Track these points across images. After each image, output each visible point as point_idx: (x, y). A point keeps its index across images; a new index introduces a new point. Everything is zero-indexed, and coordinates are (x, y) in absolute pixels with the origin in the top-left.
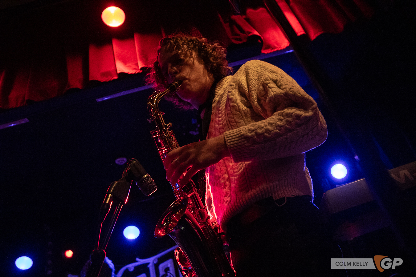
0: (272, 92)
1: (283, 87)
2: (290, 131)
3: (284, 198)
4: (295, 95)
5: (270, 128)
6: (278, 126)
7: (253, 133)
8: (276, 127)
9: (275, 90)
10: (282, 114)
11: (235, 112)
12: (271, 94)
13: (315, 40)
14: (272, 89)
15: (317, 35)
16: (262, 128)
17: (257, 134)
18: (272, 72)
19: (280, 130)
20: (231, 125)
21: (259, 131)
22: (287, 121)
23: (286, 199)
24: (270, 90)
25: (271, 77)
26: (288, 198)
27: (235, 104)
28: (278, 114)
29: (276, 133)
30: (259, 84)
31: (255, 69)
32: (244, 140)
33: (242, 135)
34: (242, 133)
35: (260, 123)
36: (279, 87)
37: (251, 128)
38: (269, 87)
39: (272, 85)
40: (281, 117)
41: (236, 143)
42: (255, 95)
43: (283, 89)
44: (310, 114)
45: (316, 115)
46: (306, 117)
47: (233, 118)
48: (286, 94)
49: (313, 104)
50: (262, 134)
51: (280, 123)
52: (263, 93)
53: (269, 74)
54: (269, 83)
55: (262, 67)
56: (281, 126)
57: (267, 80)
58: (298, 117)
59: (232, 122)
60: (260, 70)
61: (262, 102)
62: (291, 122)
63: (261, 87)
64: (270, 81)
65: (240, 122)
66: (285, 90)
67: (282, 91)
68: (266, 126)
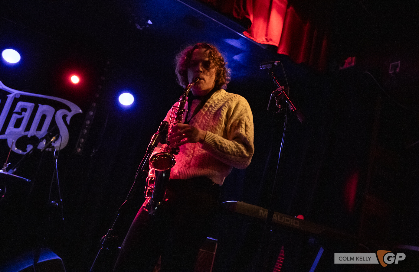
0: (241, 130)
1: (247, 133)
2: (234, 155)
3: (214, 182)
4: (248, 142)
5: (228, 147)
6: (232, 150)
7: (220, 144)
8: (231, 149)
9: (242, 131)
10: (237, 146)
11: (219, 124)
12: (240, 131)
13: (279, 54)
14: (242, 128)
15: (283, 53)
16: (225, 145)
17: (221, 146)
18: (248, 117)
19: (231, 152)
20: (212, 128)
21: (223, 145)
22: (237, 151)
23: (214, 183)
24: (241, 128)
25: (246, 121)
26: (215, 183)
27: (222, 120)
28: (236, 144)
29: (229, 152)
30: (238, 119)
31: (242, 107)
32: (214, 143)
33: (214, 140)
34: (215, 140)
35: (225, 141)
36: (246, 131)
37: (221, 140)
38: (241, 126)
39: (243, 126)
40: (236, 147)
41: (210, 142)
42: (232, 121)
43: (246, 134)
44: (248, 155)
45: (249, 158)
46: (245, 155)
47: (216, 126)
48: (245, 138)
49: (252, 152)
50: (223, 148)
51: (234, 149)
52: (236, 125)
53: (246, 118)
54: (243, 123)
55: (246, 109)
56: (233, 151)
57: (243, 121)
58: (242, 152)
59: (214, 128)
60: (244, 110)
61: (233, 128)
62: (238, 152)
63: (238, 121)
64: (244, 123)
65: (217, 131)
66: (247, 136)
67: (245, 135)
68: (227, 145)
